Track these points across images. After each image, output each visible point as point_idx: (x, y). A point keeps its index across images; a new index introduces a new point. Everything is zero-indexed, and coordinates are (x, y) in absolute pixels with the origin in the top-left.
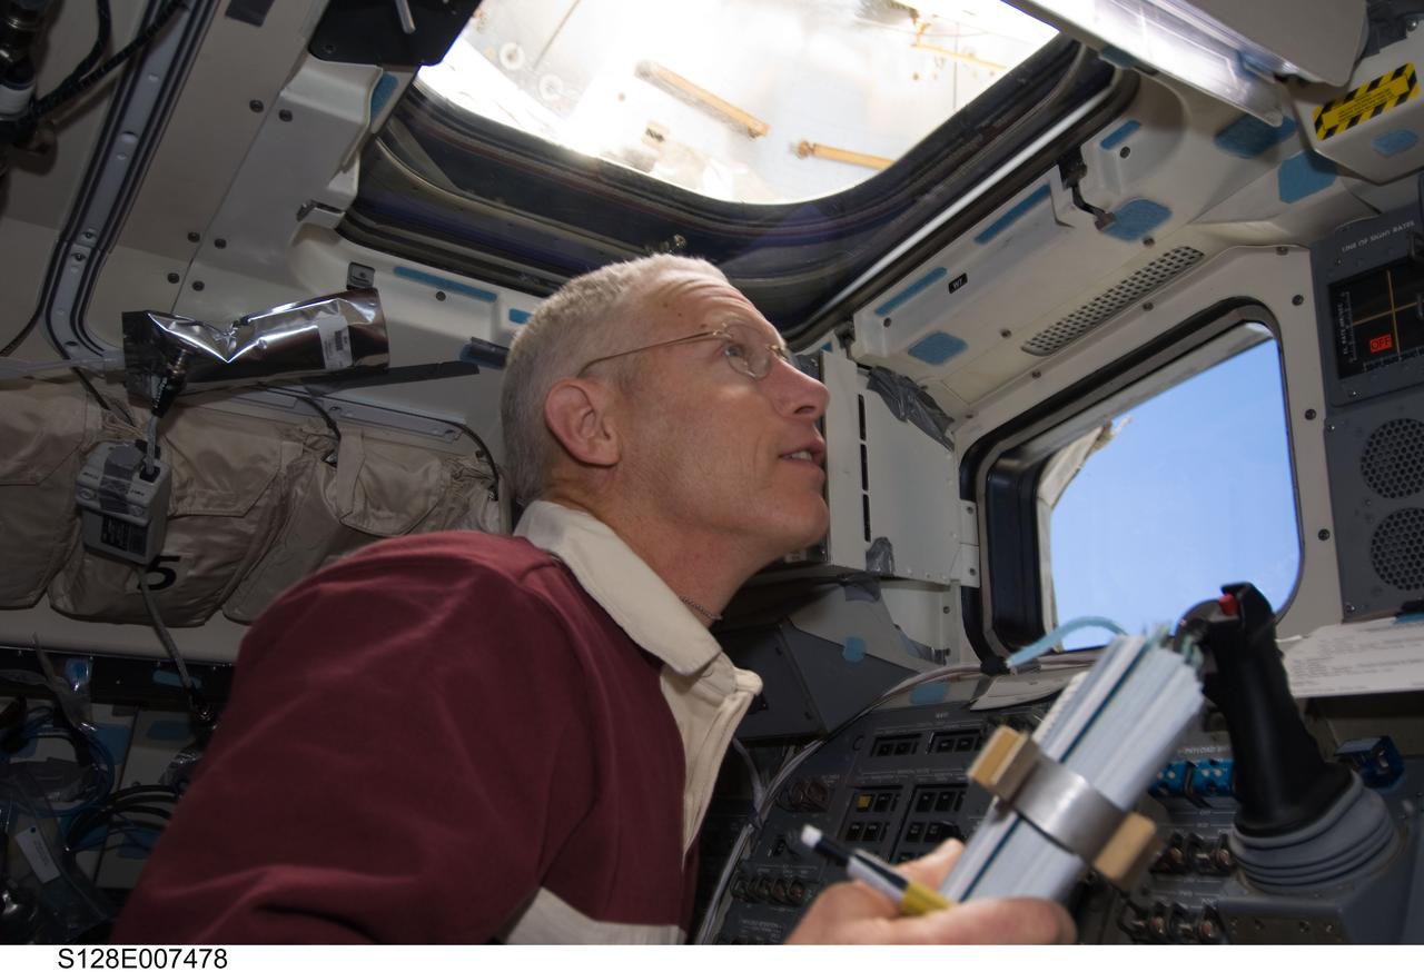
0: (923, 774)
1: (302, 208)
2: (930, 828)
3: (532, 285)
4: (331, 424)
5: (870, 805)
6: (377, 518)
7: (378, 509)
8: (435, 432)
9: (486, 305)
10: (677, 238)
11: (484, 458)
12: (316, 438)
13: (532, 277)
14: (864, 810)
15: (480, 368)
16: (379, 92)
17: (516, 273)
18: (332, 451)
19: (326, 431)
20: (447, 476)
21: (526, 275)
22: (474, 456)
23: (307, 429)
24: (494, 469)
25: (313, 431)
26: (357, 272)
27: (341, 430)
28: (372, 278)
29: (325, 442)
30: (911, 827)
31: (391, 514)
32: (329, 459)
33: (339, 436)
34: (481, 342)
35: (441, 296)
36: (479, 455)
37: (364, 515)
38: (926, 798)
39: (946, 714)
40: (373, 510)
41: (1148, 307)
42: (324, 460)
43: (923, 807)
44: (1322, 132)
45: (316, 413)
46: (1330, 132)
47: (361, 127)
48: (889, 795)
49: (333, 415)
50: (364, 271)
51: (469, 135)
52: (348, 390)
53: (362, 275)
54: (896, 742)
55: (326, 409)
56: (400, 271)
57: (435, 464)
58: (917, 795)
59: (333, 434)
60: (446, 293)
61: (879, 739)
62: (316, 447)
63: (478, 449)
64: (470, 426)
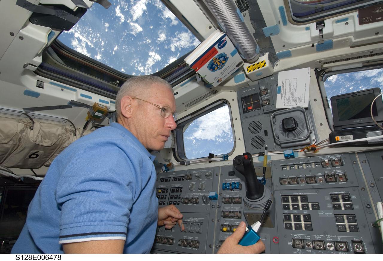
0: (173, 186)
1: (25, 64)
2: (175, 196)
3: (85, 88)
4: (31, 119)
5: (161, 192)
6: (44, 142)
7: (45, 140)
8: (60, 121)
9: (74, 92)
10: (117, 81)
11: (73, 126)
12: (27, 123)
13: (86, 87)
14: (160, 193)
15: (73, 107)
16: (50, 35)
17: (82, 86)
18: (32, 126)
19: (30, 121)
20: (64, 131)
21: (84, 86)
22: (70, 126)
23: (24, 120)
24: (75, 129)
25: (27, 121)
26: (39, 83)
27: (34, 121)
28: (44, 84)
29: (29, 124)
30: (171, 196)
31: (49, 141)
32: (31, 128)
33: (34, 123)
34: (74, 101)
35: (62, 90)
36: (71, 126)
37: (41, 141)
38: (173, 190)
39: (175, 174)
40: (44, 140)
41: (207, 100)
42: (30, 128)
43: (173, 192)
44: (248, 71)
45: (27, 117)
46: (250, 71)
47: (45, 44)
48: (165, 190)
49: (32, 117)
50: (41, 82)
51: (68, 53)
52: (36, 111)
53: (41, 83)
54: (165, 179)
55: (30, 116)
56: (51, 83)
57: (60, 128)
58: (171, 190)
59: (32, 122)
60: (64, 89)
61: (161, 178)
62: (27, 125)
63: (71, 124)
64: (69, 120)
